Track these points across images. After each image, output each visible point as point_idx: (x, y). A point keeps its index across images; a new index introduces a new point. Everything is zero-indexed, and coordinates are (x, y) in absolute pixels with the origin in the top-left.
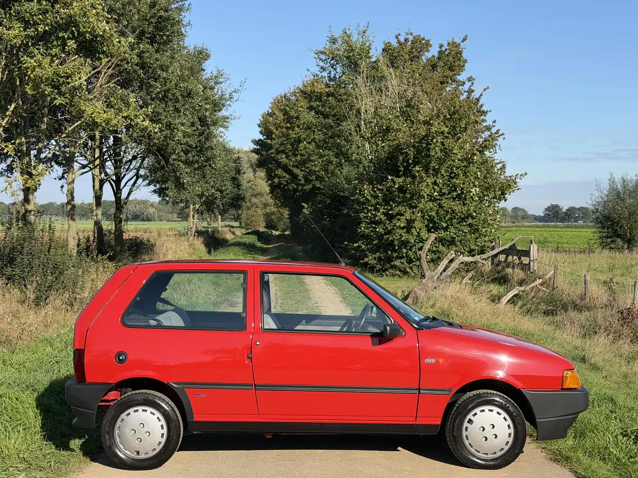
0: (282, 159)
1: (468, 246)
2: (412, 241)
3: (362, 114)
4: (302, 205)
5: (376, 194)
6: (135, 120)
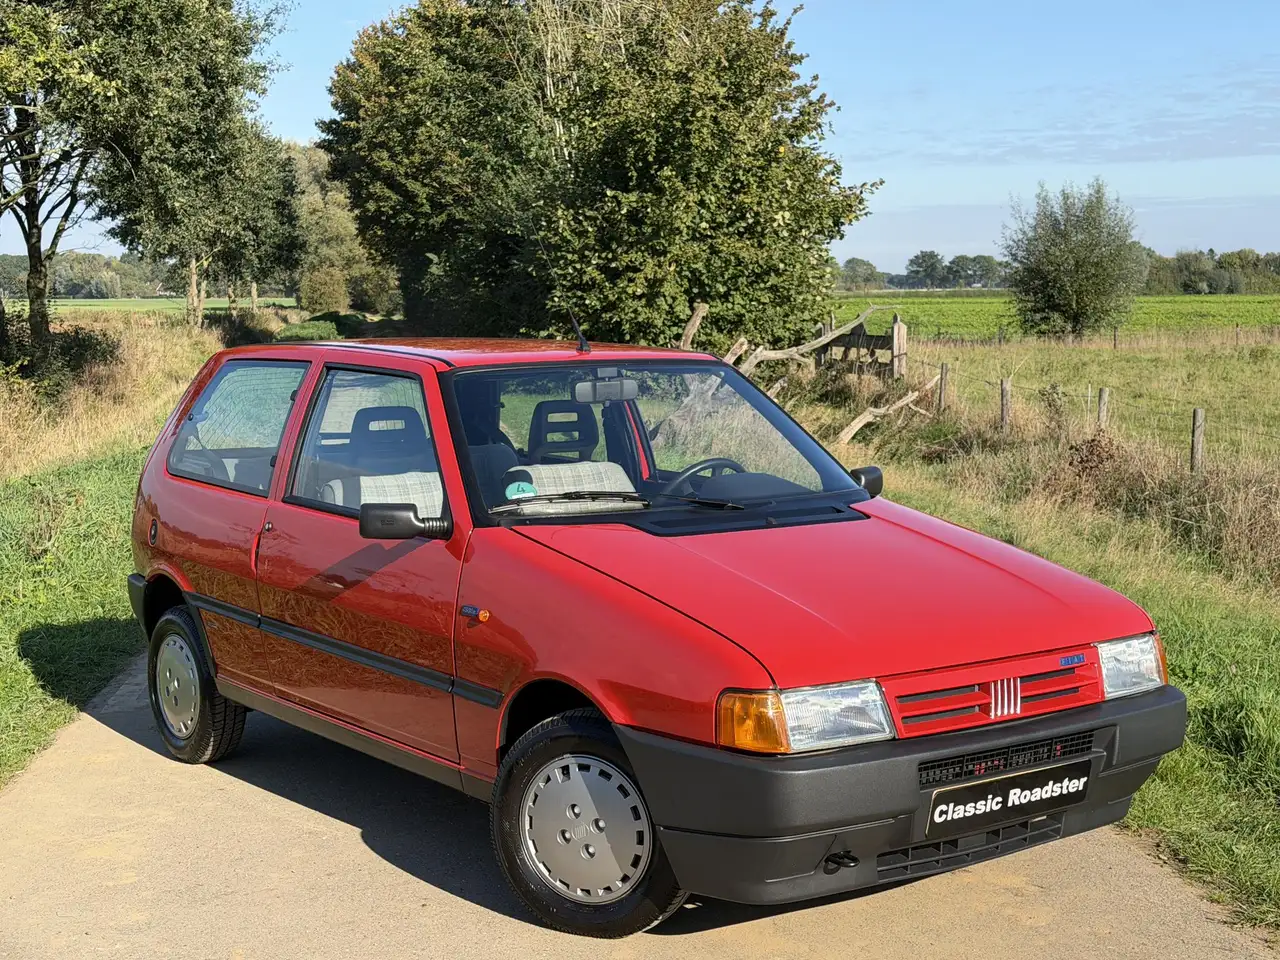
0: (383, 160)
1: (769, 330)
2: (659, 323)
3: (548, 63)
4: (428, 258)
5: (583, 227)
6: (64, 71)
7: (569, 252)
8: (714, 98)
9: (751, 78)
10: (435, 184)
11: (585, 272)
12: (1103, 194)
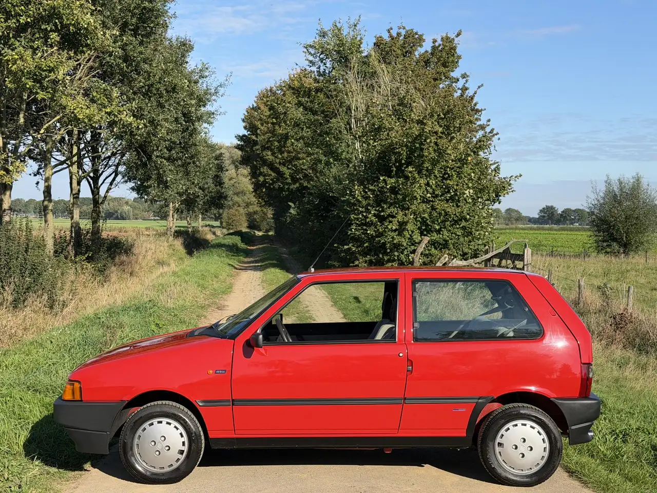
0: (268, 156)
1: (461, 249)
2: (405, 244)
3: (353, 112)
4: (289, 204)
5: (368, 194)
6: (119, 116)
7: (360, 207)
8: (436, 133)
9: (455, 123)
10: (293, 168)
11: (368, 217)
12: (640, 182)
